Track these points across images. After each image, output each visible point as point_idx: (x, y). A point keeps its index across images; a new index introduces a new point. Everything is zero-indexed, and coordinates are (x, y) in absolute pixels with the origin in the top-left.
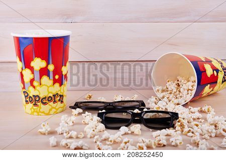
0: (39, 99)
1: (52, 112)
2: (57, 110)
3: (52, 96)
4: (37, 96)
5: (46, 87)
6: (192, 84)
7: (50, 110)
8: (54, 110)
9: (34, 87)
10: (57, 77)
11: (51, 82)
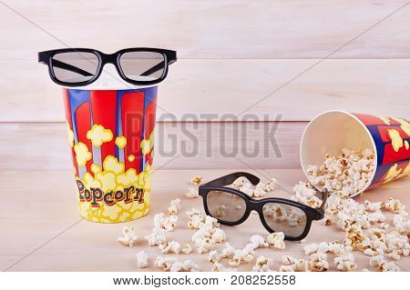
0: (101, 195)
1: (122, 218)
2: (132, 214)
3: (123, 191)
4: (98, 189)
5: (113, 175)
6: (367, 162)
7: (120, 214)
8: (126, 215)
9: (93, 175)
10: (131, 158)
11: (121, 166)
